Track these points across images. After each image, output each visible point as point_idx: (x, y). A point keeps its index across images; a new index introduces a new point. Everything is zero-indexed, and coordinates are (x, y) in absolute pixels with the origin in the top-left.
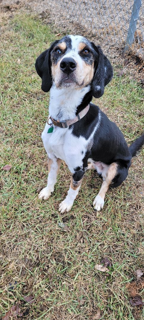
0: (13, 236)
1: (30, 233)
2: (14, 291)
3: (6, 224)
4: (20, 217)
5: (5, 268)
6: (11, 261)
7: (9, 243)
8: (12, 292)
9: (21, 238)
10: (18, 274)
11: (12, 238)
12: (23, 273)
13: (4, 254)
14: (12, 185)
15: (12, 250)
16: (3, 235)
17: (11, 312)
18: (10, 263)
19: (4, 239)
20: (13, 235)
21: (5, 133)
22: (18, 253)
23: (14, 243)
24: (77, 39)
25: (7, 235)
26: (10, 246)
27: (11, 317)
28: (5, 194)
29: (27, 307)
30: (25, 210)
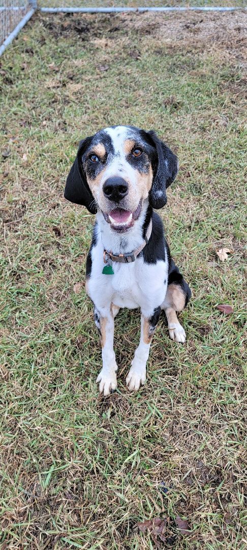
0: (194, 417)
1: (222, 428)
2: (167, 497)
3: (192, 392)
4: (215, 394)
5: (165, 454)
6: (178, 450)
7: (185, 422)
8: (164, 496)
9: (204, 426)
10: (180, 476)
11: (192, 418)
12: (189, 481)
13: (172, 434)
14: (223, 339)
15: (184, 435)
16: (181, 404)
17: (152, 523)
18: (175, 452)
19: (180, 412)
20: (195, 415)
21: (242, 254)
22: (192, 447)
23: (192, 427)
24: (119, 135)
25: (187, 409)
26: (185, 428)
27: (149, 531)
28: (206, 347)
29: (175, 533)
30: (227, 388)
